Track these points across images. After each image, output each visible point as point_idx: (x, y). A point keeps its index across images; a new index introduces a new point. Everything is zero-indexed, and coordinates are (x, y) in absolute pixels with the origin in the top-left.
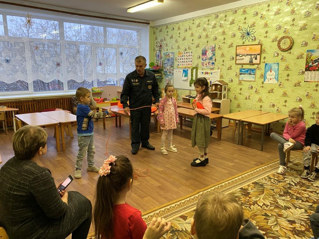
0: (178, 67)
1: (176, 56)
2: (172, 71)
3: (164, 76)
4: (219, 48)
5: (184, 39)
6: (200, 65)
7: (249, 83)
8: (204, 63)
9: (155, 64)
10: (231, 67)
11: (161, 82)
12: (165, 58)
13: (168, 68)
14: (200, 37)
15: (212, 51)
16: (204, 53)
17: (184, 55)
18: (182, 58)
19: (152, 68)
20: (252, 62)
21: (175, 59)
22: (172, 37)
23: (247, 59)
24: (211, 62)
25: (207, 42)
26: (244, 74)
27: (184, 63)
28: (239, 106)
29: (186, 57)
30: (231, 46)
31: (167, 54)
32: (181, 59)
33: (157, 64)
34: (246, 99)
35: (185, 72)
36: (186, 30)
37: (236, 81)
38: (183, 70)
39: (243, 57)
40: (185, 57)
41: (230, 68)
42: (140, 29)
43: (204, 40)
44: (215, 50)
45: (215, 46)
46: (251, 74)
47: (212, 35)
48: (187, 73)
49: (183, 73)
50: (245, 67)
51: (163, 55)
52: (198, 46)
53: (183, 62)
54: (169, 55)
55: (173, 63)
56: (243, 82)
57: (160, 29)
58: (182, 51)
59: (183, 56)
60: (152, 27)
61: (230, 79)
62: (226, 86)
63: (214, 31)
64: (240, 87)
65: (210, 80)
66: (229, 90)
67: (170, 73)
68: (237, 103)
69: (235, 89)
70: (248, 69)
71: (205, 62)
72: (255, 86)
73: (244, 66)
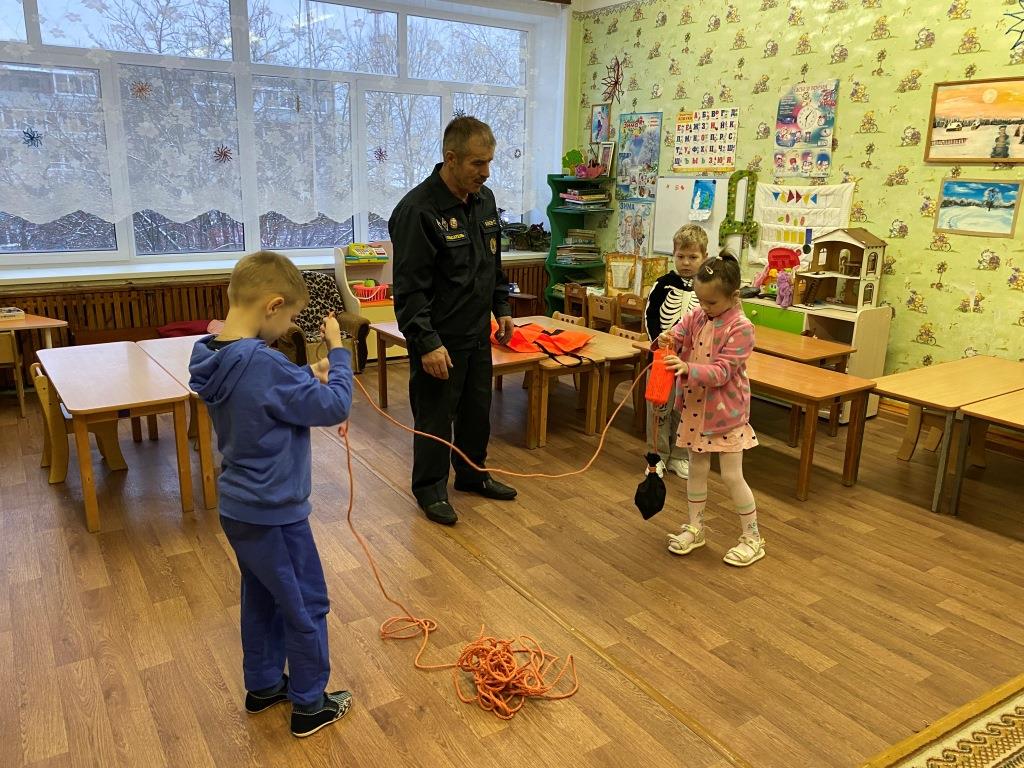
0: (675, 170)
1: (671, 126)
2: (649, 185)
3: (615, 204)
4: (854, 93)
5: (705, 60)
6: (767, 165)
7: (982, 244)
8: (783, 155)
9: (586, 158)
10: (901, 175)
11: (606, 227)
12: (623, 135)
13: (635, 171)
14: (774, 49)
15: (822, 106)
16: (788, 115)
17: (701, 121)
18: (692, 135)
19: (573, 174)
20: (1006, 156)
21: (663, 138)
22: (654, 54)
23: (981, 143)
24: (816, 151)
25: (805, 69)
26: (962, 204)
27: (699, 156)
28: (926, 336)
29: (709, 131)
30: (910, 84)
31: (635, 118)
32: (687, 139)
33: (591, 157)
34: (964, 309)
35: (704, 189)
36: (717, 23)
37: (922, 231)
38: (694, 181)
39: (966, 132)
40: (704, 132)
41: (898, 179)
42: (534, 25)
43: (788, 62)
44: (834, 104)
45: (837, 86)
46: (996, 203)
47: (829, 38)
48: (712, 195)
49: (695, 193)
50: (968, 173)
51: (616, 124)
52: (761, 87)
53: (695, 149)
54: (640, 121)
55: (655, 153)
56: (952, 239)
57: (608, 21)
58: (694, 105)
59: (696, 127)
60: (579, 16)
61: (897, 226)
62: (879, 251)
63: (836, 23)
64: (942, 257)
65: (806, 223)
66: (887, 269)
67: (642, 191)
68: (919, 324)
69: (915, 267)
70: (983, 184)
71: (790, 152)
72: (1010, 255)
73: (963, 168)
